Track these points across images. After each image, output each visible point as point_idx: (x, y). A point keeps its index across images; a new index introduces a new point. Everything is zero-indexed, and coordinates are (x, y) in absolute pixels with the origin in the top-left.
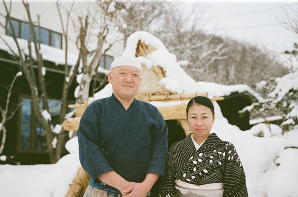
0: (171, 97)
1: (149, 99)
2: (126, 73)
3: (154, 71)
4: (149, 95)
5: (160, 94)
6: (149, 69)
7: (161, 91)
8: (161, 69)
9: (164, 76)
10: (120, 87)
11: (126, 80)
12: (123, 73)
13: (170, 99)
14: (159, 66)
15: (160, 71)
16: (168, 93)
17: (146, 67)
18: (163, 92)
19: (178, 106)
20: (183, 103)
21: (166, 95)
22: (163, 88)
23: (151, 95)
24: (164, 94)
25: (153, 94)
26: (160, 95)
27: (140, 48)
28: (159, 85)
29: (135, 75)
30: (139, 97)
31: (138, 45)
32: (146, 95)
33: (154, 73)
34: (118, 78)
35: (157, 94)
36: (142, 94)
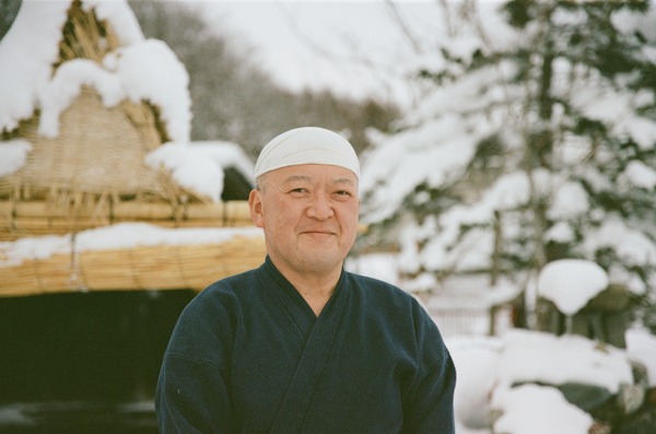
0: (193, 211)
1: (107, 212)
2: (310, 187)
3: (129, 117)
4: (110, 199)
5: (150, 196)
6: (111, 109)
7: (158, 188)
8: (155, 111)
9: (165, 139)
10: (293, 236)
11: (311, 213)
12: (299, 190)
13: (185, 218)
14: (147, 103)
15: (151, 120)
16: (184, 198)
17: (100, 98)
18: (164, 195)
19: (220, 247)
20: (237, 237)
21: (175, 203)
22: (165, 177)
23: (116, 200)
24: (168, 201)
25: (127, 198)
26: (151, 201)
27: (78, 30)
28: (147, 168)
29: (341, 192)
30: (72, 203)
31: (71, 14)
32: (97, 198)
33: (127, 125)
34: (283, 207)
35: (139, 197)
36: (85, 194)
